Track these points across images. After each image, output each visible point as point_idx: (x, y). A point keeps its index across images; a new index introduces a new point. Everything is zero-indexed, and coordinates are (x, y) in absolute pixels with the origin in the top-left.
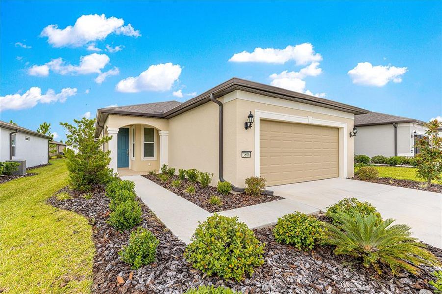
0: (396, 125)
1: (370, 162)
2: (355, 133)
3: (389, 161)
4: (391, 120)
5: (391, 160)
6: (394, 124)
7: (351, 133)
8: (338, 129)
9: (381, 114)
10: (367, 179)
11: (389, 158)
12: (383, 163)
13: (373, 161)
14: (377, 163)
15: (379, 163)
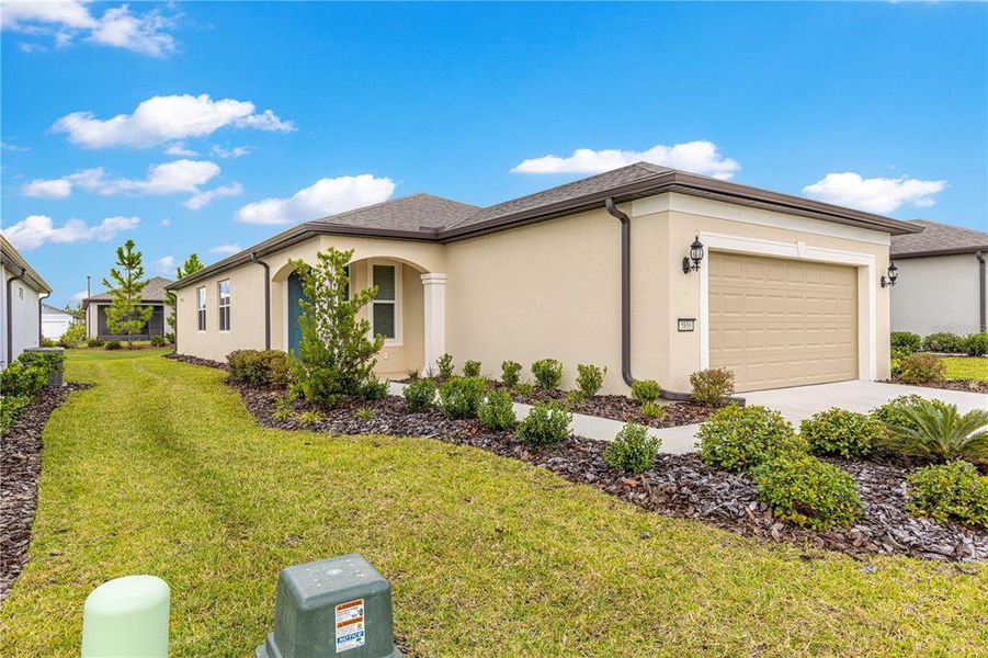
0: (984, 257)
1: (922, 349)
2: (893, 279)
3: (968, 345)
4: (970, 243)
5: (972, 341)
6: (979, 253)
7: (883, 278)
8: (855, 268)
9: (947, 227)
10: (921, 382)
11: (967, 337)
12: (951, 350)
13: (929, 345)
14: (937, 351)
15: (943, 351)
